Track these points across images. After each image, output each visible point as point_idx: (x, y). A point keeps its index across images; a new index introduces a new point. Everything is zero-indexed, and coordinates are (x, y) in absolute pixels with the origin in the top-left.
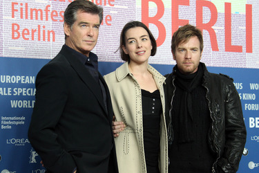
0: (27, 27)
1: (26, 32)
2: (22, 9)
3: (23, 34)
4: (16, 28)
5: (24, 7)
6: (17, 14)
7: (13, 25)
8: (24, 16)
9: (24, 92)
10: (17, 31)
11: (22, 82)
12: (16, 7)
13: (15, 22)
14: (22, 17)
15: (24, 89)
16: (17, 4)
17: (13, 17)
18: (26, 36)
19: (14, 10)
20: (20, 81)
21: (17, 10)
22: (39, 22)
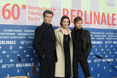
2: (31, 12)
3: (31, 19)
4: (30, 17)
6: (30, 14)
7: (29, 17)
8: (32, 14)
11: (31, 32)
15: (32, 34)
19: (29, 13)
22: (36, 16)
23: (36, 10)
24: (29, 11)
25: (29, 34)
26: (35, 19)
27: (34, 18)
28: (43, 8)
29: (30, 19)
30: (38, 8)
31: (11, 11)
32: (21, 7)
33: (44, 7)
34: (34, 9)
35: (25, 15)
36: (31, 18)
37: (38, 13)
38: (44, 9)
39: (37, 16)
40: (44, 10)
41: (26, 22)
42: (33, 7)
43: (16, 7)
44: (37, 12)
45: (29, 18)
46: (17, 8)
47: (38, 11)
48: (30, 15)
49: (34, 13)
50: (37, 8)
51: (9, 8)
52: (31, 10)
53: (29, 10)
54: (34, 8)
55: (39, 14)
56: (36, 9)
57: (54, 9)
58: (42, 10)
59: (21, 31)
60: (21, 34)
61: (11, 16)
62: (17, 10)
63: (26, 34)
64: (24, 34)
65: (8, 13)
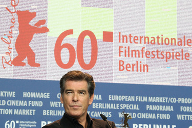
0: (129, 63)
1: (128, 66)
2: (125, 50)
3: (127, 67)
4: (122, 63)
5: (127, 49)
6: (123, 54)
7: (120, 61)
8: (127, 55)
9: (127, 107)
10: (122, 65)
11: (126, 100)
12: (122, 49)
13: (121, 59)
14: (125, 56)
15: (128, 105)
16: (122, 47)
17: (120, 56)
18: (129, 69)
19: (120, 52)
20: (124, 100)
21: (122, 52)
22: (137, 59)
23: (139, 45)
24: (120, 47)
25: (120, 107)
26: (135, 67)
27: (133, 65)
28: (158, 38)
29: (122, 68)
30: (143, 39)
31: (75, 47)
32: (99, 37)
33: (160, 36)
34: (132, 40)
35: (111, 58)
36: (125, 65)
37: (142, 51)
38: (160, 42)
39: (140, 59)
40: (159, 44)
41: (112, 74)
42: (130, 36)
43: (87, 37)
44: (140, 50)
45: (120, 65)
46: (90, 41)
47: (143, 45)
48: (122, 57)
49: (132, 51)
50: (141, 38)
51: (72, 40)
52: (124, 45)
53: (121, 44)
54: (134, 40)
55: (146, 54)
56: (138, 41)
57: (187, 39)
58: (154, 43)
59: (100, 98)
60: (101, 106)
61: (76, 60)
62: (90, 45)
63: (112, 106)
64: (108, 106)
65: (69, 53)
